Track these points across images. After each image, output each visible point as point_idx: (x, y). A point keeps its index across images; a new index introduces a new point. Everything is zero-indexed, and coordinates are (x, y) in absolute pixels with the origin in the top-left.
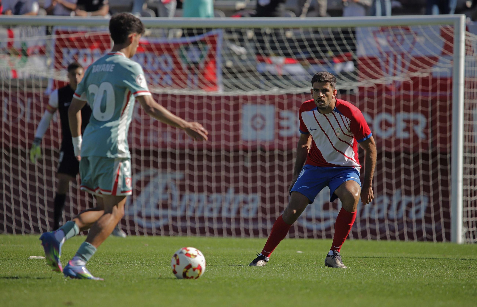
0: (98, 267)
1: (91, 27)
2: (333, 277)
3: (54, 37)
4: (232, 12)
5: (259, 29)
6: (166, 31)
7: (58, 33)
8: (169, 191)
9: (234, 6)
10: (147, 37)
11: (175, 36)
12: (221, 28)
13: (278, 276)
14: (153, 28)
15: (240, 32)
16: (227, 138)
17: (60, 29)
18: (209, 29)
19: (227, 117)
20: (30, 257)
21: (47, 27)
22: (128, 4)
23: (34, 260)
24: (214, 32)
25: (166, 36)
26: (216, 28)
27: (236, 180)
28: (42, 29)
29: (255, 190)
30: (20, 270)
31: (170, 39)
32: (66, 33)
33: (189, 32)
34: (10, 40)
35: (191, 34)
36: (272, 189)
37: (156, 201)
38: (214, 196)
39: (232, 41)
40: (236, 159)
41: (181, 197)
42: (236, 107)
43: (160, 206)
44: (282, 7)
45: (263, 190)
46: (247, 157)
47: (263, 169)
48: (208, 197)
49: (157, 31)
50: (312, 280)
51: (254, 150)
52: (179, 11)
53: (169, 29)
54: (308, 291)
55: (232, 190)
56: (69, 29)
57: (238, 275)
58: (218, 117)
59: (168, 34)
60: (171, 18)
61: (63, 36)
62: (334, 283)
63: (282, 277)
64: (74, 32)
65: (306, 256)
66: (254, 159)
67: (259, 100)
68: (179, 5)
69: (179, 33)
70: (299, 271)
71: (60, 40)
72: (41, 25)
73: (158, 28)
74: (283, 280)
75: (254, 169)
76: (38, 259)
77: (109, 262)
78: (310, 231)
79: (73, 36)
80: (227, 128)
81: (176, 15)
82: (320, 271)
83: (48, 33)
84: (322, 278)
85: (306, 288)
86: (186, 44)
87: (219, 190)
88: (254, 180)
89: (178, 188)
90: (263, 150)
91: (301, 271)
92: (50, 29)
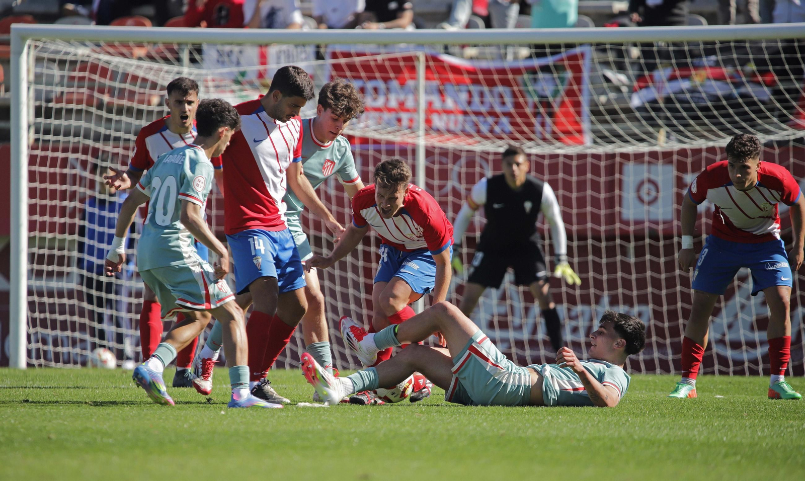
0: (404, 420)
1: (385, 46)
2: (777, 437)
3: (330, 61)
4: (606, 18)
5: (651, 45)
6: (502, 51)
7: (334, 55)
8: (508, 302)
9: (611, 7)
10: (471, 58)
11: (516, 58)
12: (591, 45)
13: (688, 435)
14: (483, 46)
15: (620, 50)
16: (596, 219)
17: (338, 49)
18: (569, 46)
19: (596, 186)
20: (300, 404)
21: (318, 47)
22: (443, 9)
23: (305, 408)
24: (577, 50)
25: (503, 57)
26: (581, 45)
27: (612, 285)
28: (311, 50)
29: (643, 300)
30: (285, 423)
31: (509, 62)
32: (347, 55)
33: (539, 50)
34: (261, 68)
35: (540, 55)
36: (672, 299)
37: (489, 317)
38: (579, 308)
39: (606, 64)
40: (611, 252)
41: (527, 310)
42: (610, 170)
43: (496, 324)
44: (685, 8)
45: (657, 300)
46: (629, 248)
47: (655, 267)
48: (569, 310)
49: (488, 50)
50: (744, 441)
51: (639, 237)
52: (525, 18)
53: (506, 46)
54: (738, 458)
55: (606, 300)
56: (353, 50)
57: (623, 433)
58: (581, 186)
59: (506, 54)
60: (510, 29)
61: (342, 61)
62: (780, 446)
63: (694, 436)
64: (359, 55)
65: (730, 402)
66: (640, 252)
67: (646, 158)
68: (525, 9)
69: (525, 52)
70: (721, 427)
71: (337, 67)
72: (309, 44)
73: (490, 45)
74: (696, 440)
75: (641, 267)
76: (311, 408)
77: (420, 413)
78: (738, 363)
79: (357, 60)
80: (596, 203)
81: (518, 25)
82: (754, 426)
83: (319, 56)
84: (759, 438)
85: (735, 454)
86: (532, 71)
87: (586, 300)
88: (642, 284)
89: (521, 297)
90: (654, 236)
91: (724, 426)
92: (322, 50)
